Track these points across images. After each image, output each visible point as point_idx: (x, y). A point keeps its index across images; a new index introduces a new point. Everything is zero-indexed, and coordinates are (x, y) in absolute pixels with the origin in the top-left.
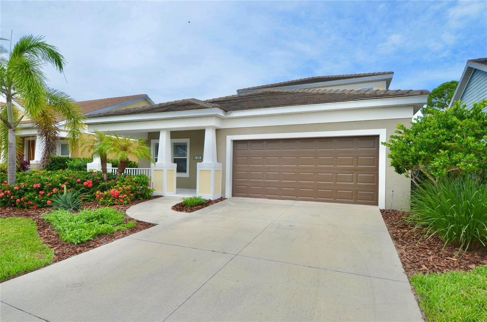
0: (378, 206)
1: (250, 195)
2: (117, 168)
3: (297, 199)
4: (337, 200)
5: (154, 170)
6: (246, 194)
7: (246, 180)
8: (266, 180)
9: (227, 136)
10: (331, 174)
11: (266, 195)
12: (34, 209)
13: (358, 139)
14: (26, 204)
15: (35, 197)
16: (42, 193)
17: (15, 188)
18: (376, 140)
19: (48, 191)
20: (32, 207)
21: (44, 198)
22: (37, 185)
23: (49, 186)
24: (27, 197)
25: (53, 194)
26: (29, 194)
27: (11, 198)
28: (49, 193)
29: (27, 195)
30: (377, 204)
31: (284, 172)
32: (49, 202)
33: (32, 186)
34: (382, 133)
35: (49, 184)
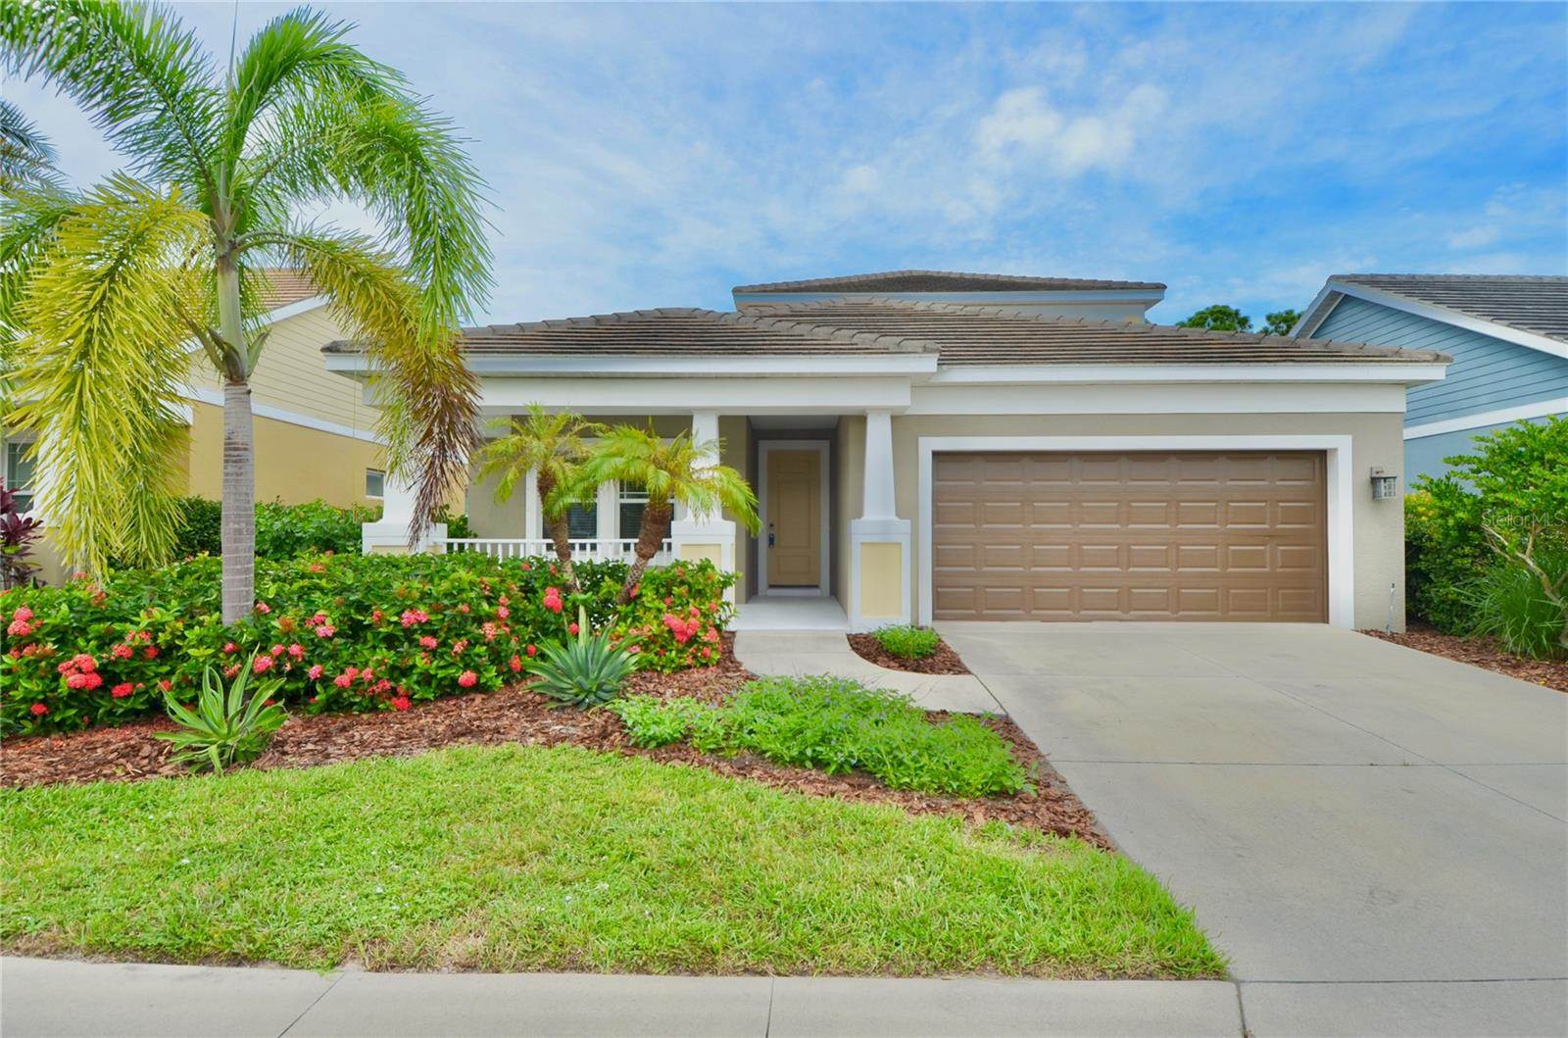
0: (1328, 623)
1: (986, 612)
2: (637, 541)
3: (1125, 616)
4: (1231, 613)
5: (683, 545)
6: (974, 612)
7: (972, 569)
8: (1033, 569)
9: (920, 438)
10: (1214, 548)
11: (1034, 612)
12: (398, 710)
13: (1278, 458)
14: (373, 691)
15: (411, 663)
16: (433, 643)
17: (321, 631)
18: (1317, 461)
19: (453, 634)
20: (388, 703)
21: (442, 663)
22: (419, 615)
23: (461, 613)
24: (381, 663)
25: (477, 646)
26: (383, 653)
27: (314, 671)
28: (456, 643)
29: (379, 657)
30: (1325, 619)
31: (1085, 545)
32: (466, 677)
33: (395, 619)
34: (1341, 446)
35: (460, 606)
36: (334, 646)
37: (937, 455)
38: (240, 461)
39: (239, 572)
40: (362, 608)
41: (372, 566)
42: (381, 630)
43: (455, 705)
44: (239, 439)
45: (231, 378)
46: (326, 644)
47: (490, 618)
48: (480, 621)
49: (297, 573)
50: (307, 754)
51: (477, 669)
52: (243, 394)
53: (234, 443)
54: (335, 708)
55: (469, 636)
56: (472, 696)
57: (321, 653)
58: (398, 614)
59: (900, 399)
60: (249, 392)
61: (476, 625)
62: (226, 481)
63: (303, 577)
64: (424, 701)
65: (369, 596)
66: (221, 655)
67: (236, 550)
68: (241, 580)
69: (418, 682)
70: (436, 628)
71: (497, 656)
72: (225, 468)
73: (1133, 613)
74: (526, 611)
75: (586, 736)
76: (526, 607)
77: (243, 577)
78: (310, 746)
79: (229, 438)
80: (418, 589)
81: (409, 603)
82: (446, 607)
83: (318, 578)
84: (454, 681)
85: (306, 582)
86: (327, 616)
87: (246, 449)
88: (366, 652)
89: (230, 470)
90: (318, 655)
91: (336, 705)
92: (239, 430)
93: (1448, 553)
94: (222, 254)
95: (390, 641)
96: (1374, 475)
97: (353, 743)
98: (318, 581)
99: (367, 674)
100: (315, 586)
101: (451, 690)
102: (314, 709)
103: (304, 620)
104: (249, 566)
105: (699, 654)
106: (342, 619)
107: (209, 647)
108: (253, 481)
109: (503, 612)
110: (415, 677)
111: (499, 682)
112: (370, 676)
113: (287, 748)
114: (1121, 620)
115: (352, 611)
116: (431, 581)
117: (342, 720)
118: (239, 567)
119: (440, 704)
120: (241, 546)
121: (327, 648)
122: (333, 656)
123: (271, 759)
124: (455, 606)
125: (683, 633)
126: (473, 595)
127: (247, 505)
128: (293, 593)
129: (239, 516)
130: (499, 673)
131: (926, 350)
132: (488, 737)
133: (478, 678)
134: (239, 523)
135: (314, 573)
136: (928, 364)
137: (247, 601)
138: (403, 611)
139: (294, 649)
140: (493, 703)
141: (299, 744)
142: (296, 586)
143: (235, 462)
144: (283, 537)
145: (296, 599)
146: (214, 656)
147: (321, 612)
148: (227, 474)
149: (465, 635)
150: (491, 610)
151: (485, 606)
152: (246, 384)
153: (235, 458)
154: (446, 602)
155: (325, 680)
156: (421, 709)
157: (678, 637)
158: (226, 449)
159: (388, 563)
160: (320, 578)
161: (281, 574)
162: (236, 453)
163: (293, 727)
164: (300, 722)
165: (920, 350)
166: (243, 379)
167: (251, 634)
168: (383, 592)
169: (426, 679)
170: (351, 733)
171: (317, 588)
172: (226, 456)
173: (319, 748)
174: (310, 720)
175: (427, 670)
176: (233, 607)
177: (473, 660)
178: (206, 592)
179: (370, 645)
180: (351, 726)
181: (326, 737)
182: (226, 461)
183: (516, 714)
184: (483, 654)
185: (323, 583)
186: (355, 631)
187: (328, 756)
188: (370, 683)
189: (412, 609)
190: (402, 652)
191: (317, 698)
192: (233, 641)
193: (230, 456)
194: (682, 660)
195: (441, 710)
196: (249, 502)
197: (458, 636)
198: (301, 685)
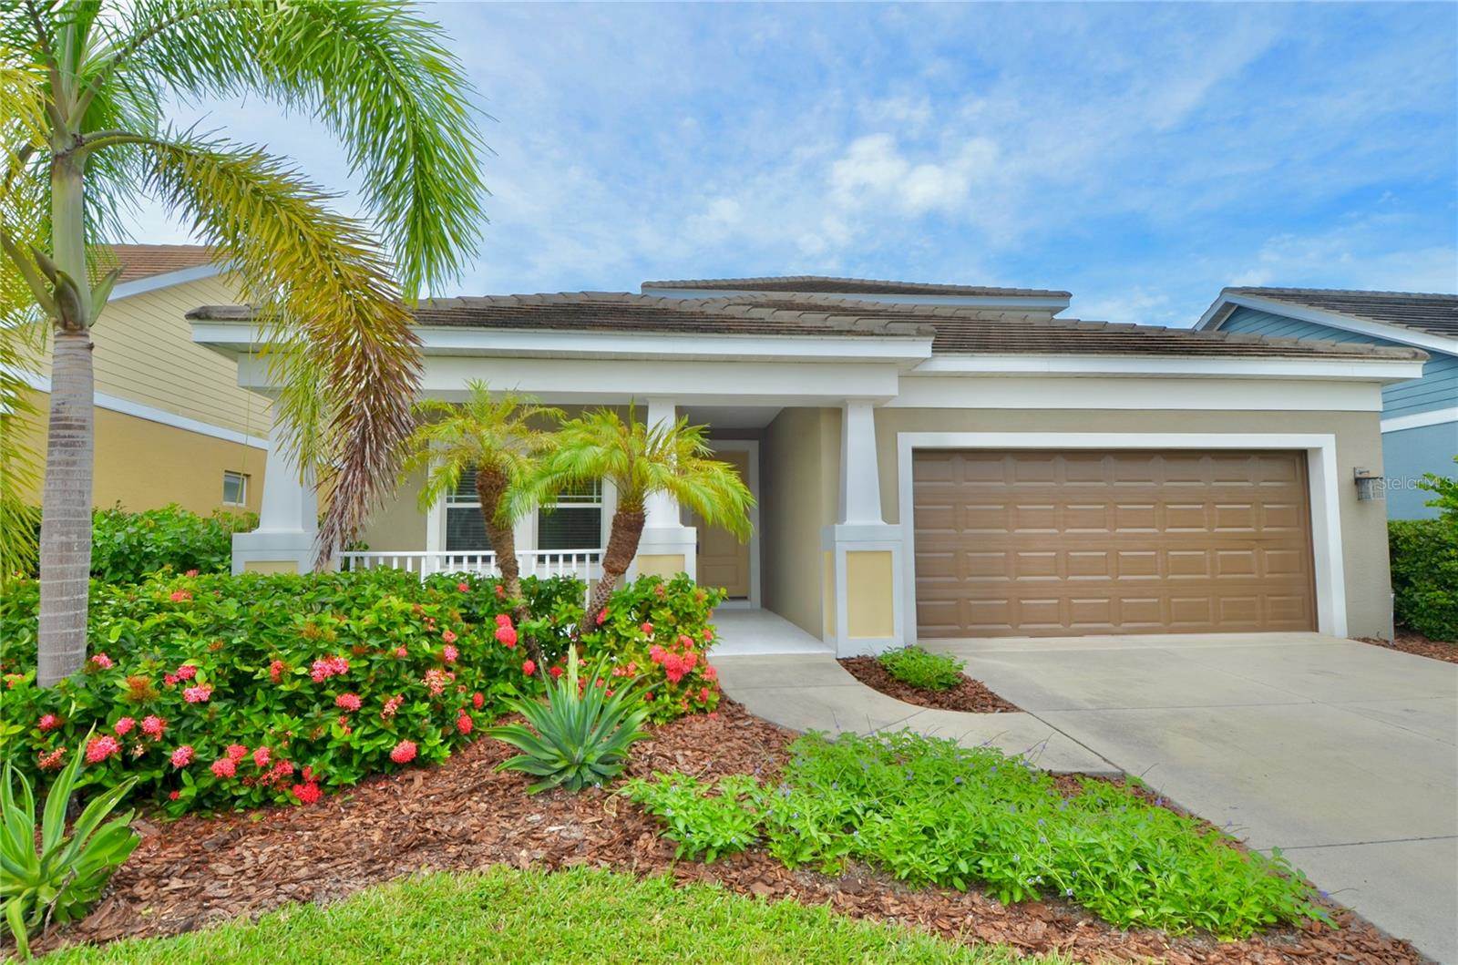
0: (1317, 631)
1: (970, 627)
3: (1118, 629)
4: (1222, 623)
6: (957, 627)
7: (954, 579)
8: (1019, 579)
9: (899, 434)
10: (1202, 553)
11: (1021, 626)
12: (304, 803)
13: (1261, 458)
14: (269, 779)
15: (323, 734)
16: (354, 701)
17: (192, 693)
18: (1297, 460)
19: (381, 687)
20: (288, 793)
21: (368, 731)
22: (337, 664)
23: (395, 658)
24: (280, 737)
25: (417, 703)
26: (285, 723)
27: (179, 755)
28: (387, 701)
29: (277, 728)
30: (1314, 627)
31: (1072, 551)
32: (403, 749)
33: (302, 671)
34: (1325, 445)
35: (394, 648)
36: (211, 715)
37: (919, 453)
38: (73, 444)
39: (66, 606)
40: (248, 653)
41: (255, 590)
42: (282, 687)
43: (385, 790)
44: (73, 413)
45: (65, 326)
46: (199, 713)
47: (430, 662)
48: (420, 666)
49: (150, 604)
50: (172, 897)
51: (418, 738)
52: (82, 348)
53: (66, 419)
54: (208, 804)
55: (404, 689)
56: (409, 775)
57: (192, 725)
58: (308, 663)
59: (887, 388)
60: (91, 347)
61: (412, 673)
62: (50, 473)
63: (159, 609)
64: (342, 788)
65: (262, 636)
66: (35, 733)
67: (63, 574)
68: (68, 618)
69: (333, 762)
70: (359, 680)
71: (440, 715)
72: (50, 453)
73: (1123, 625)
74: (473, 647)
75: (603, 842)
76: (473, 642)
77: (72, 613)
78: (176, 883)
79: (58, 411)
80: (331, 624)
81: (323, 646)
82: (373, 650)
83: (181, 611)
84: (384, 757)
85: (164, 617)
86: (197, 668)
87: (82, 428)
88: (255, 719)
89: (57, 456)
90: (185, 729)
91: (212, 802)
92: (73, 399)
93: (1432, 555)
94: (60, 150)
95: (293, 704)
96: (1358, 476)
97: (243, 872)
98: (181, 615)
99: (260, 754)
100: (176, 622)
101: (380, 768)
102: (176, 809)
103: (162, 675)
104: (81, 596)
105: (697, 697)
106: (220, 672)
107: (15, 723)
108: (90, 473)
109: (451, 653)
110: (331, 755)
111: (446, 753)
112: (266, 759)
113: (139, 890)
114: (1113, 634)
115: (236, 660)
116: (348, 612)
117: (223, 830)
118: (64, 598)
119: (364, 791)
120: (71, 567)
121: (200, 718)
122: (207, 728)
123: (113, 911)
124: (385, 647)
125: (678, 670)
126: (409, 630)
127: (80, 508)
128: (144, 633)
129: (65, 523)
130: (446, 739)
131: (920, 333)
132: (453, 850)
133: (418, 748)
134: (68, 533)
135: (175, 601)
136: (922, 349)
137: (77, 648)
138: (313, 659)
139: (151, 723)
140: (439, 784)
141: (156, 878)
142: (149, 623)
143: (66, 445)
144: (126, 552)
145: (148, 641)
146: (25, 735)
147: (189, 663)
148: (51, 463)
149: (398, 687)
150: (435, 652)
151: (426, 645)
152: (87, 336)
153: (64, 441)
154: (373, 642)
155: (196, 767)
156: (338, 801)
157: (672, 676)
158: (52, 427)
159: (277, 587)
160: (184, 610)
161: (127, 605)
162: (67, 432)
163: (145, 842)
164: (155, 832)
165: (914, 332)
166: (82, 328)
167: (83, 700)
168: (281, 631)
169: (346, 755)
170: (238, 850)
171: (179, 624)
172: (51, 436)
173: (190, 884)
174: (169, 828)
175: (348, 743)
176: (55, 658)
177: (410, 723)
178: (14, 632)
179: (261, 707)
180: (236, 836)
181: (199, 863)
182: (52, 444)
183: (483, 806)
184: (424, 714)
185: (189, 617)
186: (238, 688)
187: (206, 903)
188: (265, 768)
189: (326, 655)
190: (310, 719)
191: (183, 793)
192: (54, 711)
193: (58, 436)
194: (678, 707)
195: (368, 802)
196: (83, 504)
197: (389, 689)
198: (159, 774)
